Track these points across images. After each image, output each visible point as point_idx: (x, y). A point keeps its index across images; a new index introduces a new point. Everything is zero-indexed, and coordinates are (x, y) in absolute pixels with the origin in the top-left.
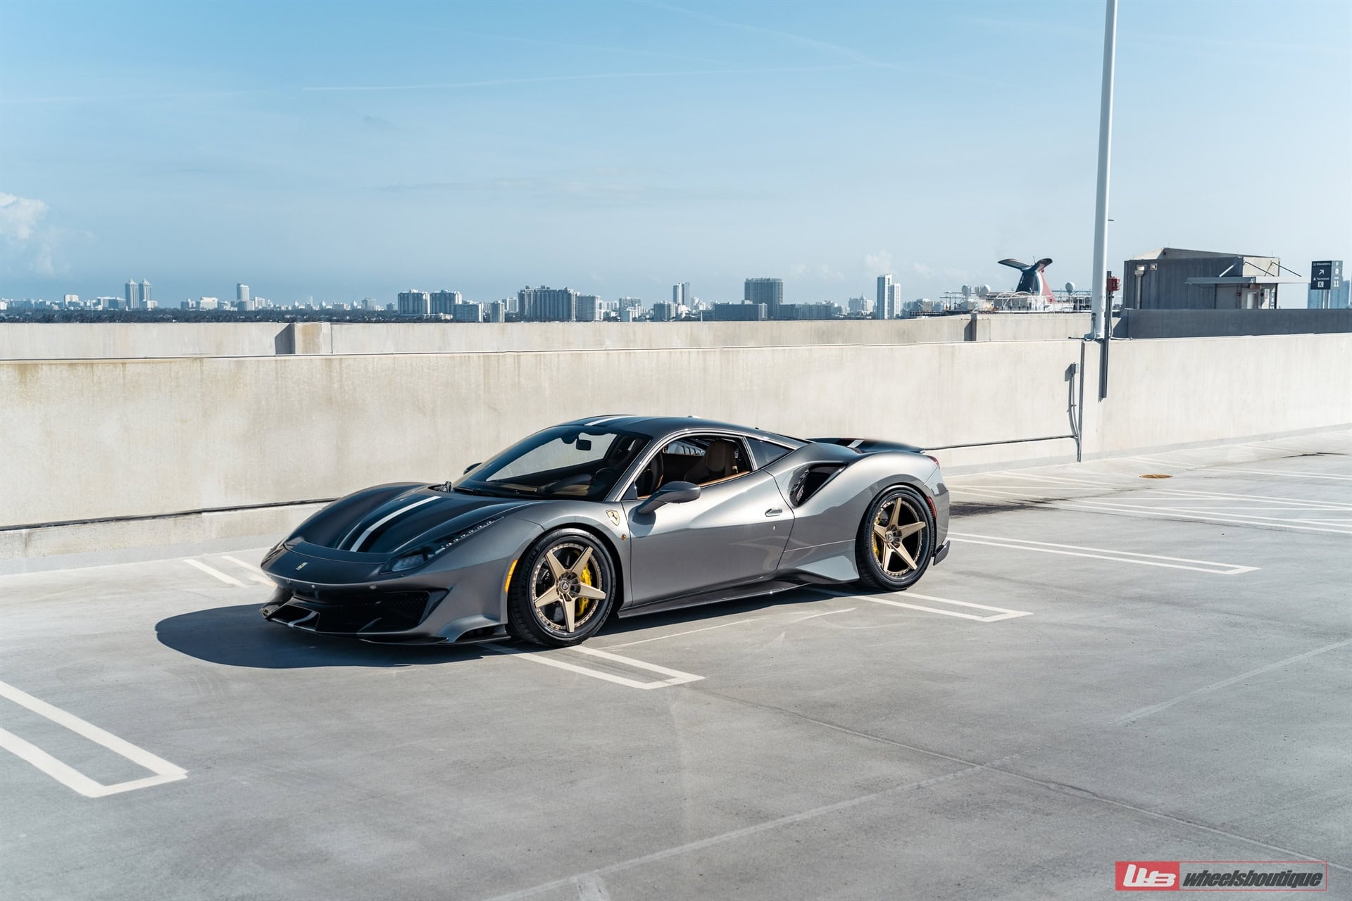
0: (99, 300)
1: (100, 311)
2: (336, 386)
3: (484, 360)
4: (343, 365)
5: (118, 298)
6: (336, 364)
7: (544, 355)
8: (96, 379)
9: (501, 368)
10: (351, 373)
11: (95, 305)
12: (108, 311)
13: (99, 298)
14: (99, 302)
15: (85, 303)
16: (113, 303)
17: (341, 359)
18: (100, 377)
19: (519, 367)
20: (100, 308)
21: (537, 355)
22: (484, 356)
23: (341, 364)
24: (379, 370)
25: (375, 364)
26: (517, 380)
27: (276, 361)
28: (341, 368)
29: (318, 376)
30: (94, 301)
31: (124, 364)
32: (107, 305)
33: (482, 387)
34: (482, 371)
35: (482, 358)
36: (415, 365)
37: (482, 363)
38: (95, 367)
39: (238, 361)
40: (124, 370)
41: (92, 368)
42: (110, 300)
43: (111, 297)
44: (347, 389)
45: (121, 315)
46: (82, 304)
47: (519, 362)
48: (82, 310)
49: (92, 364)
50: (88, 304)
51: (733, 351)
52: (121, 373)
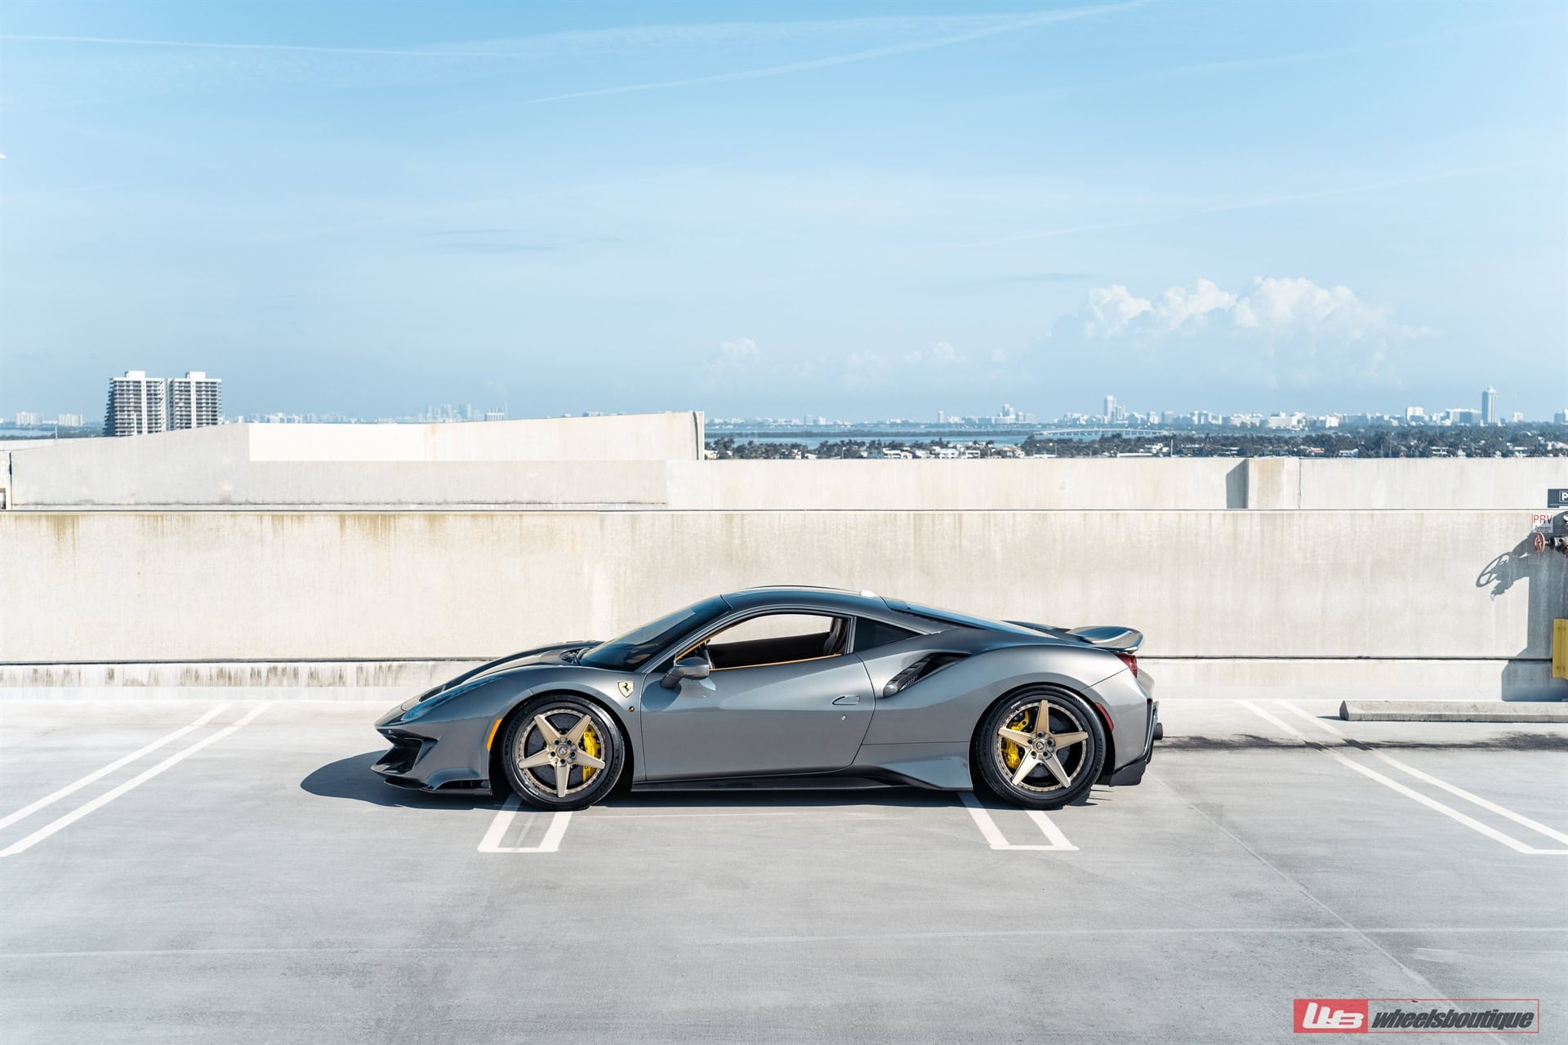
0: (1448, 413)
1: (1448, 427)
2: (737, 542)
3: (914, 519)
4: (745, 521)
5: (1472, 411)
6: (737, 520)
7: (995, 514)
8: (495, 529)
9: (936, 529)
10: (754, 529)
11: (1443, 419)
12: (1456, 426)
13: (1448, 410)
14: (1448, 416)
15: (1431, 417)
16: (1466, 416)
17: (743, 515)
18: (499, 527)
19: (961, 527)
20: (1448, 423)
21: (984, 515)
22: (915, 515)
23: (742, 520)
24: (786, 527)
25: (782, 520)
26: (957, 542)
27: (673, 515)
28: (742, 523)
29: (717, 532)
30: (1442, 415)
31: (521, 516)
32: (1457, 419)
33: (912, 547)
34: (912, 531)
35: (912, 517)
36: (828, 523)
37: (912, 521)
38: (495, 518)
39: (632, 515)
40: (521, 522)
41: (492, 519)
42: (1461, 414)
43: (1463, 408)
44: (749, 545)
45: (1471, 431)
46: (1427, 418)
47: (961, 523)
48: (1426, 425)
49: (492, 516)
50: (1434, 418)
51: (1283, 514)
52: (518, 524)
